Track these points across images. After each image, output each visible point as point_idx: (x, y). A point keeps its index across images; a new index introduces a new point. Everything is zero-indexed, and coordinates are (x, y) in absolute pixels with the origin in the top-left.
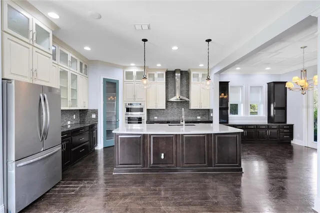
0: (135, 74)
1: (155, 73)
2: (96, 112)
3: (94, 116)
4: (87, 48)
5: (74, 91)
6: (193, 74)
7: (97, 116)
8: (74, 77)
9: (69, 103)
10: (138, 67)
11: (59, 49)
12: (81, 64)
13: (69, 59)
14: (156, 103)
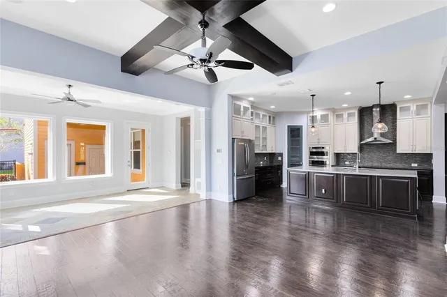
0: (319, 117)
1: (344, 113)
2: (281, 155)
3: (280, 158)
4: (273, 107)
5: (265, 139)
6: (400, 108)
7: (282, 159)
8: (265, 128)
9: (261, 148)
10: (322, 110)
11: (255, 112)
12: (270, 117)
13: (261, 116)
14: (345, 147)
